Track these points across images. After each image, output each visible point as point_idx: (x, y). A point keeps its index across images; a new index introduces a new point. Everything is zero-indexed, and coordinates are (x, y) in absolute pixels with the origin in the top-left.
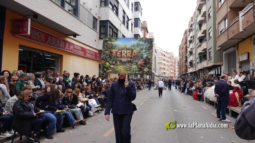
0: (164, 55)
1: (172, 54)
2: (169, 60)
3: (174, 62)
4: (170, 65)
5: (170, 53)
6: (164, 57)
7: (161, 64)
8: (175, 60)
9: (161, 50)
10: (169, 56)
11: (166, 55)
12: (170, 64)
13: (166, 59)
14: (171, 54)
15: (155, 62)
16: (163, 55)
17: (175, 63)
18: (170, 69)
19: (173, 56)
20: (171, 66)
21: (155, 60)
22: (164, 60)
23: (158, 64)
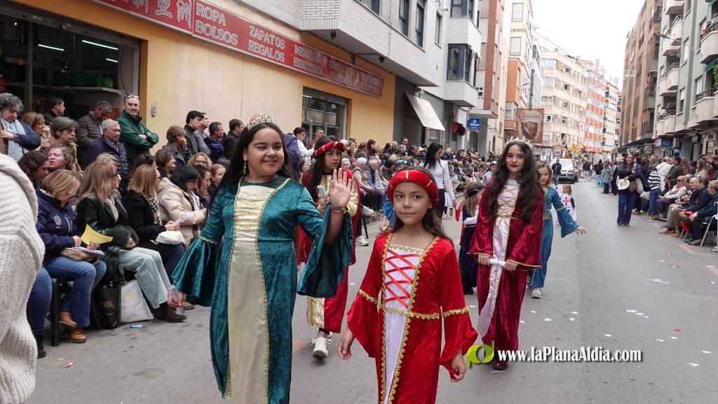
0: (568, 70)
1: (597, 66)
2: (585, 89)
3: (604, 95)
4: (588, 108)
5: (591, 64)
6: (565, 78)
7: (553, 104)
8: (608, 88)
9: (556, 50)
10: (586, 75)
11: (574, 67)
12: (588, 105)
13: (575, 84)
14: (594, 67)
15: (531, 95)
16: (564, 70)
17: (607, 101)
18: (587, 121)
19: (601, 73)
20: (592, 109)
21: (532, 85)
22: (566, 87)
23: (541, 103)
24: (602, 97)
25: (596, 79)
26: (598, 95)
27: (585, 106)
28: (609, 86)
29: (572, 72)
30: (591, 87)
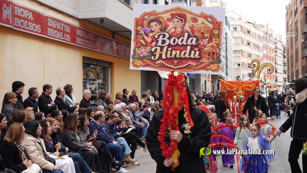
0: (249, 32)
1: (267, 28)
2: (261, 44)
3: (274, 47)
4: (264, 57)
5: (263, 27)
6: (247, 37)
7: (241, 55)
8: (276, 43)
9: (240, 19)
10: (262, 34)
11: (253, 30)
12: (264, 54)
13: (253, 41)
14: (265, 28)
15: (227, 50)
16: (246, 32)
17: (276, 51)
19: (270, 32)
20: (267, 57)
21: (226, 43)
22: (248, 44)
23: (233, 55)
24: (273, 49)
25: (268, 37)
26: (270, 47)
27: (262, 56)
28: (276, 41)
29: (252, 33)
30: (264, 42)
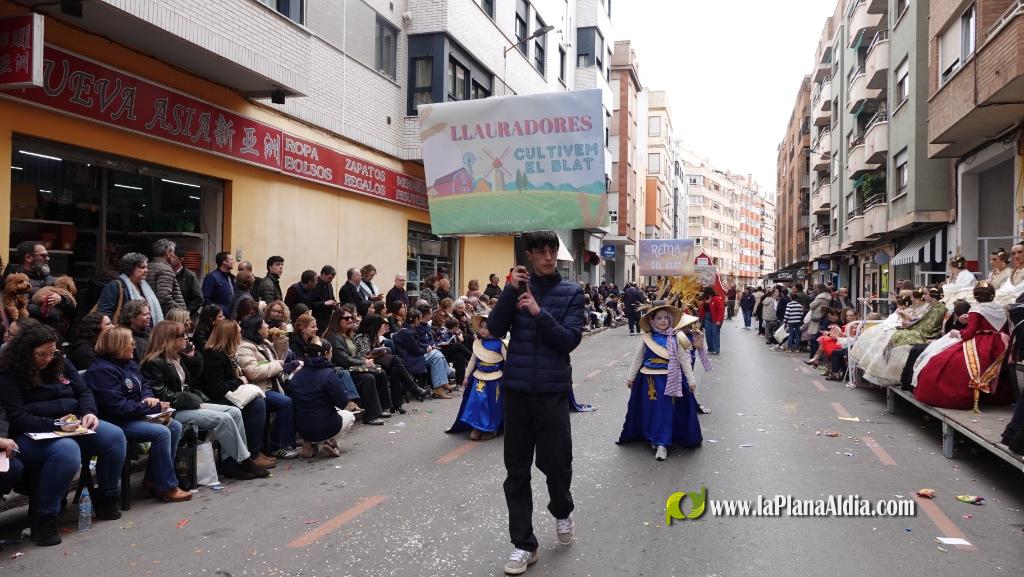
0: (717, 187)
1: (750, 178)
2: (737, 206)
3: (758, 211)
4: (741, 228)
5: (742, 178)
6: (713, 196)
7: (701, 224)
8: (763, 206)
9: (702, 165)
10: (737, 191)
11: (724, 184)
12: (741, 224)
13: (725, 202)
14: (747, 182)
15: (676, 216)
16: (712, 187)
17: (762, 219)
18: (741, 243)
19: (754, 188)
20: (747, 229)
21: (676, 205)
22: (716, 207)
23: (688, 224)
24: (757, 216)
25: (749, 196)
26: (752, 214)
27: (738, 226)
28: (764, 203)
29: (722, 189)
30: (743, 204)
